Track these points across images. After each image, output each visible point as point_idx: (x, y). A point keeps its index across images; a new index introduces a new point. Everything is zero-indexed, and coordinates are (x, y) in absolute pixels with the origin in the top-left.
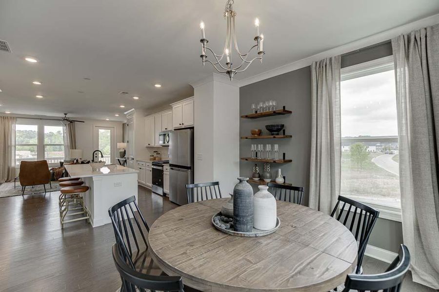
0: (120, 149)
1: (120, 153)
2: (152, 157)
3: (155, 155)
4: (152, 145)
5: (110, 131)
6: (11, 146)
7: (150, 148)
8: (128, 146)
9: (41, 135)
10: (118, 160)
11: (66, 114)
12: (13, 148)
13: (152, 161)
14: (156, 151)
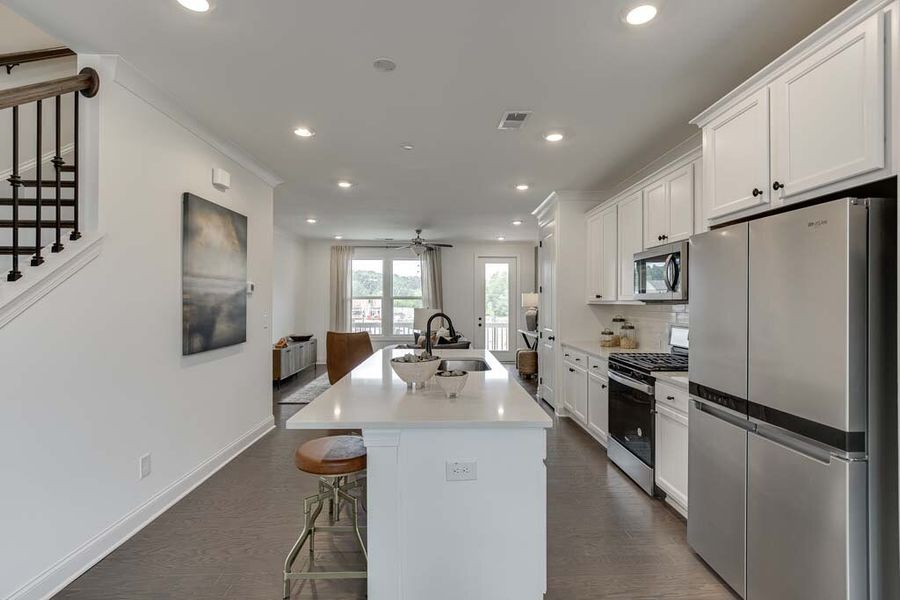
0: (527, 308)
1: (528, 317)
2: (608, 338)
3: (617, 329)
4: (609, 297)
5: (507, 265)
6: (347, 301)
7: (600, 307)
8: (541, 300)
9: (388, 278)
10: (524, 335)
11: (419, 232)
12: (349, 302)
13: (607, 353)
14: (622, 317)
